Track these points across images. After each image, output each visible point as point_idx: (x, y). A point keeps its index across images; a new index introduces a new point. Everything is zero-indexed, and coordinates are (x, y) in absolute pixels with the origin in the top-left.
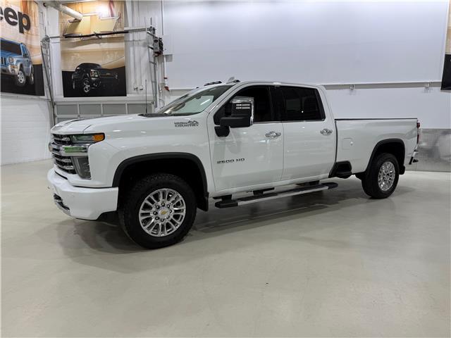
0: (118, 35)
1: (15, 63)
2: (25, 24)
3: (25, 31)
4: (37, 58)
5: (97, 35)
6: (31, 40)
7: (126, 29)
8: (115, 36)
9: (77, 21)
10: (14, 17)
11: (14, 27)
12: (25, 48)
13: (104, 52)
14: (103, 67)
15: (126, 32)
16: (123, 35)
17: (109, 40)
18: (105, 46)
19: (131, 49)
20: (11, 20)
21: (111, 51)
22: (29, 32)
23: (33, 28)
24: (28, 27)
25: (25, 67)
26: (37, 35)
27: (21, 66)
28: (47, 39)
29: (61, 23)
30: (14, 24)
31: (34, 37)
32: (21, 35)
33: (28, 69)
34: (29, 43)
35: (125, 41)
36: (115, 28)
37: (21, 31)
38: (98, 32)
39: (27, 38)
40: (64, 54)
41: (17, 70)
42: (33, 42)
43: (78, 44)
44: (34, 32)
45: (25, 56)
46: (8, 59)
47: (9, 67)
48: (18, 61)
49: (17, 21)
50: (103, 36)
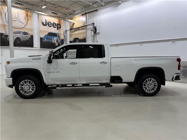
0: (84, 27)
1: (55, 39)
2: (59, 27)
3: (59, 29)
4: (62, 37)
5: (78, 28)
6: (61, 31)
7: (86, 25)
8: (83, 27)
9: (74, 24)
10: (56, 25)
11: (55, 28)
12: (58, 35)
13: (80, 34)
14: (80, 39)
15: (86, 26)
16: (85, 27)
17: (82, 29)
18: (81, 31)
19: (88, 31)
20: (54, 26)
21: (82, 33)
22: (60, 29)
23: (61, 28)
24: (60, 28)
25: (58, 41)
26: (62, 30)
27: (57, 40)
28: (66, 31)
29: (70, 25)
30: (55, 27)
31: (62, 31)
32: (58, 30)
33: (59, 41)
34: (60, 33)
35: (86, 29)
36: (83, 25)
37: (58, 29)
38: (79, 27)
39: (59, 31)
40: (70, 35)
41: (55, 42)
42: (61, 32)
43: (74, 31)
44: (62, 29)
45: (58, 37)
46: (52, 38)
47: (53, 41)
48: (56, 39)
49: (56, 26)
50: (80, 28)
